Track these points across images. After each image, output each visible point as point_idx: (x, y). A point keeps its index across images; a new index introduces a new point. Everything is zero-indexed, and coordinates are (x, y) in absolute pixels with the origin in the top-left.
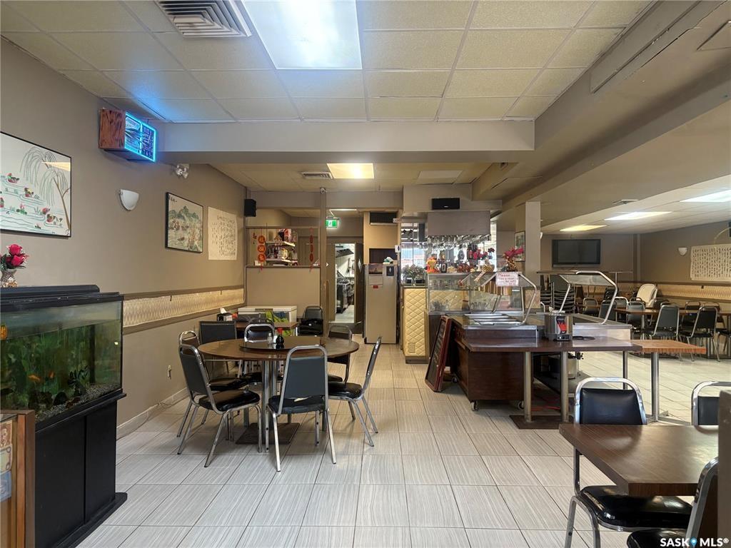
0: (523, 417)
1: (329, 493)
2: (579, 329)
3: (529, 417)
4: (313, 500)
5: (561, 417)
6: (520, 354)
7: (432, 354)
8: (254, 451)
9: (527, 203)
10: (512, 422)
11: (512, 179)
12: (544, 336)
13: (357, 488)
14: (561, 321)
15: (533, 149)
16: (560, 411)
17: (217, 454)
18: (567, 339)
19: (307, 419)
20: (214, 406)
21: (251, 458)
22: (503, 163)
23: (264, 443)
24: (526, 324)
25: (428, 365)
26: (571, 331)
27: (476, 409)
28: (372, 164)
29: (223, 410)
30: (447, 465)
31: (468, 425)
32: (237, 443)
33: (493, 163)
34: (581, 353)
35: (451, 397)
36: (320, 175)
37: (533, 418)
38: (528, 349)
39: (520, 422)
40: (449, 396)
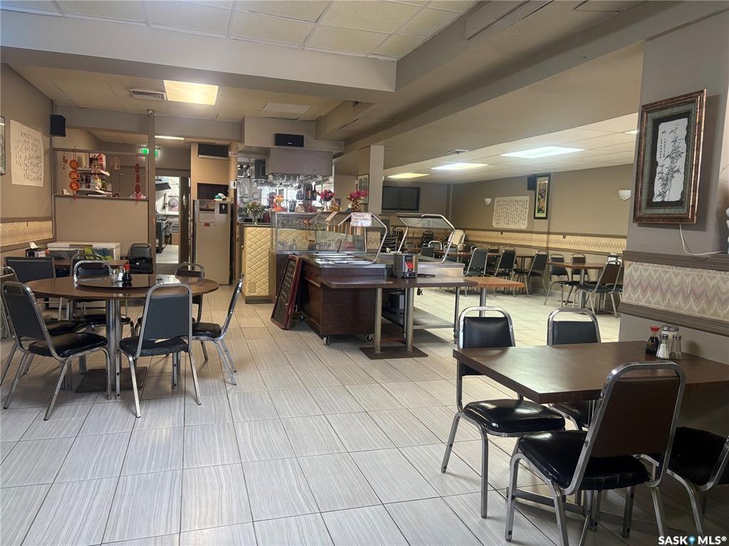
0: (373, 348)
1: (203, 434)
2: (423, 267)
3: (379, 348)
4: (188, 442)
5: (406, 347)
6: (373, 290)
7: (279, 293)
8: (102, 399)
9: (372, 146)
10: (363, 354)
11: (363, 120)
12: (392, 273)
13: (231, 427)
14: (409, 261)
15: (394, 91)
16: (405, 342)
17: (58, 404)
18: (413, 276)
19: (153, 363)
20: (53, 352)
21: (100, 406)
22: (357, 102)
23: (114, 389)
24: (375, 263)
25: (274, 305)
26: (416, 270)
27: (327, 344)
28: (217, 87)
29: (63, 356)
30: (315, 397)
31: (324, 359)
32: (76, 392)
33: (346, 101)
34: (421, 289)
35: (301, 334)
36: (152, 94)
37: (382, 349)
38: (380, 286)
39: (370, 353)
40: (298, 332)
